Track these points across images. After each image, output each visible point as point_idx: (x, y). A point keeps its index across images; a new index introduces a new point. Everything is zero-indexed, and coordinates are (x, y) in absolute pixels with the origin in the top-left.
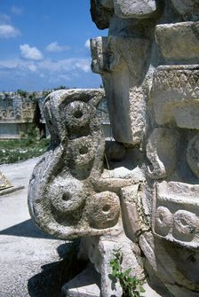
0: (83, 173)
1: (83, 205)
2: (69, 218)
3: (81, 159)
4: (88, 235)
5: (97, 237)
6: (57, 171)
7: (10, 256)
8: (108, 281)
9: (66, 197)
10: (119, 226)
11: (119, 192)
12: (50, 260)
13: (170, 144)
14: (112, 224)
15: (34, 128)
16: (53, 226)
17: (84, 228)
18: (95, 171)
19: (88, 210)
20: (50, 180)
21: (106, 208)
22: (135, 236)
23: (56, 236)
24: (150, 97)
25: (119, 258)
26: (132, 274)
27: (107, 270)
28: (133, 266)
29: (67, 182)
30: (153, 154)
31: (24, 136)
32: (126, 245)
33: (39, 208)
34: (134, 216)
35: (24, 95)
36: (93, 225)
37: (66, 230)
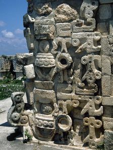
0: (19, 112)
1: (19, 119)
2: (16, 122)
3: (19, 108)
4: (20, 126)
5: (23, 126)
6: (14, 111)
7: (2, 132)
8: (24, 136)
9: (15, 117)
10: (28, 124)
11: (28, 116)
12: (12, 132)
13: (38, 105)
14: (26, 123)
15: (10, 74)
16: (13, 124)
17: (19, 124)
18: (22, 111)
19: (20, 120)
20: (12, 113)
21: (25, 119)
22: (31, 126)
23: (13, 126)
24: (35, 95)
25: (27, 130)
26: (30, 134)
27: (24, 133)
28: (30, 132)
29: (16, 114)
30: (35, 107)
31: (5, 78)
32: (29, 128)
33: (9, 120)
34: (31, 121)
35: (5, 57)
36: (22, 123)
37: (15, 125)
